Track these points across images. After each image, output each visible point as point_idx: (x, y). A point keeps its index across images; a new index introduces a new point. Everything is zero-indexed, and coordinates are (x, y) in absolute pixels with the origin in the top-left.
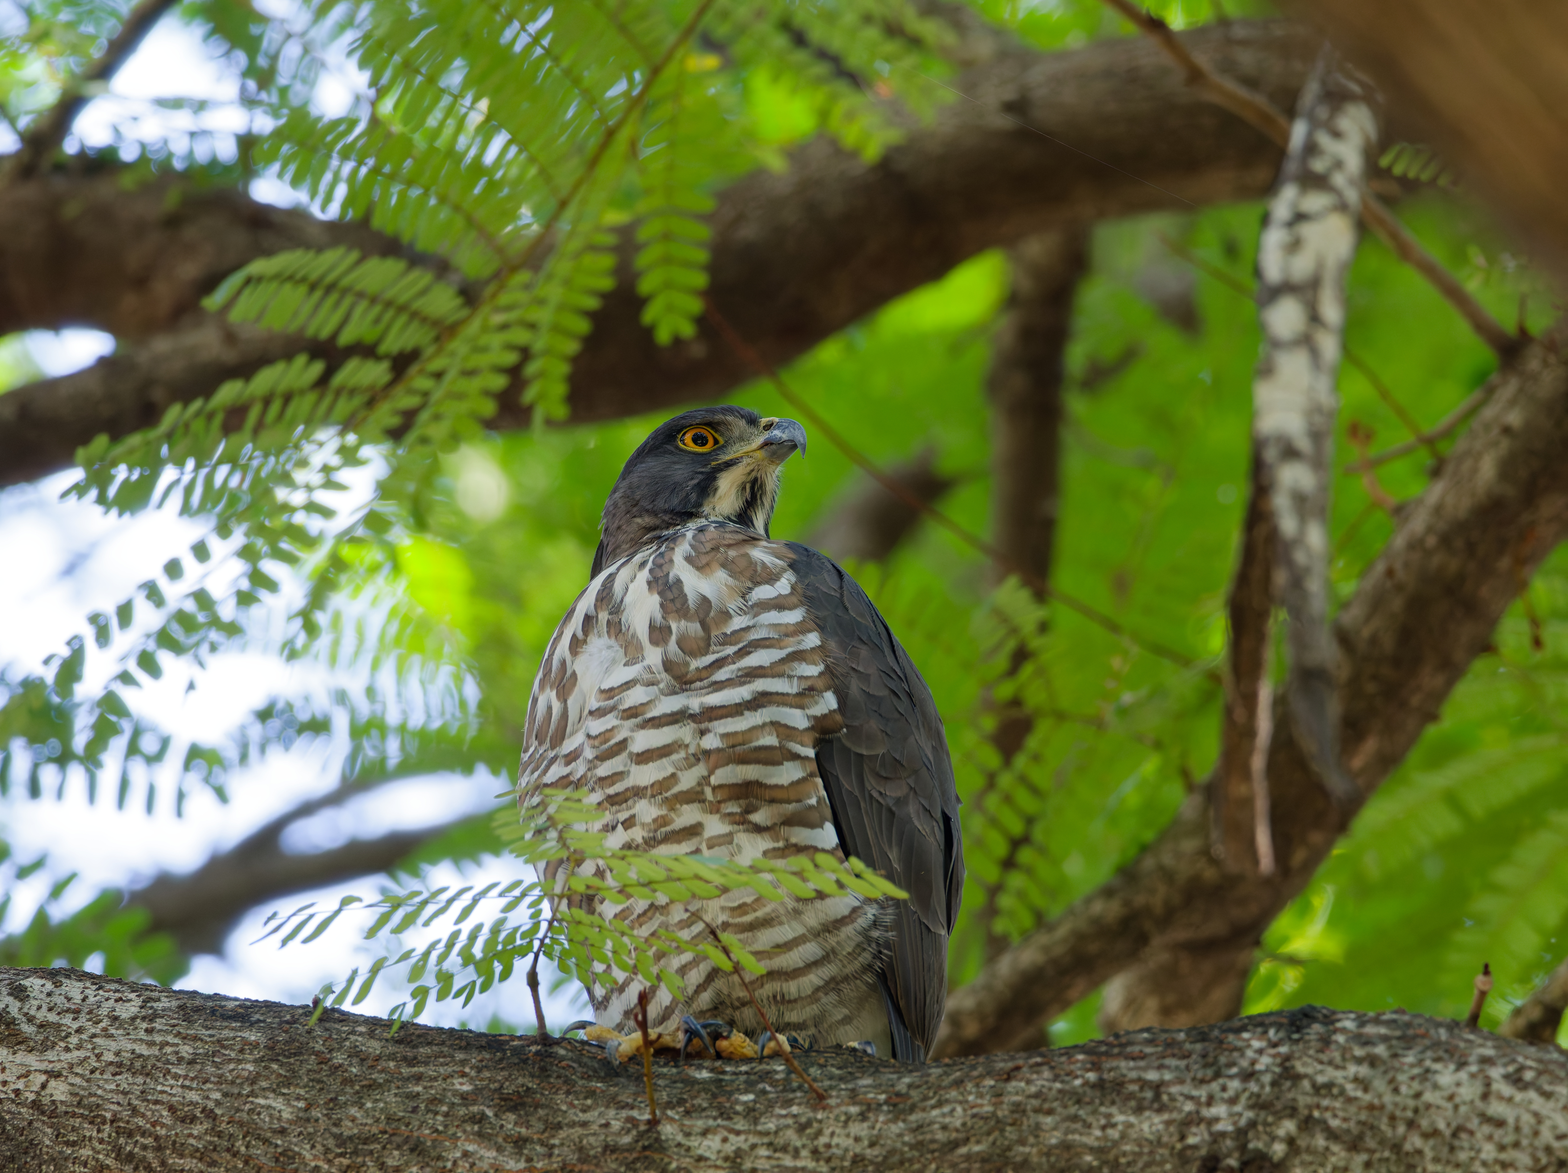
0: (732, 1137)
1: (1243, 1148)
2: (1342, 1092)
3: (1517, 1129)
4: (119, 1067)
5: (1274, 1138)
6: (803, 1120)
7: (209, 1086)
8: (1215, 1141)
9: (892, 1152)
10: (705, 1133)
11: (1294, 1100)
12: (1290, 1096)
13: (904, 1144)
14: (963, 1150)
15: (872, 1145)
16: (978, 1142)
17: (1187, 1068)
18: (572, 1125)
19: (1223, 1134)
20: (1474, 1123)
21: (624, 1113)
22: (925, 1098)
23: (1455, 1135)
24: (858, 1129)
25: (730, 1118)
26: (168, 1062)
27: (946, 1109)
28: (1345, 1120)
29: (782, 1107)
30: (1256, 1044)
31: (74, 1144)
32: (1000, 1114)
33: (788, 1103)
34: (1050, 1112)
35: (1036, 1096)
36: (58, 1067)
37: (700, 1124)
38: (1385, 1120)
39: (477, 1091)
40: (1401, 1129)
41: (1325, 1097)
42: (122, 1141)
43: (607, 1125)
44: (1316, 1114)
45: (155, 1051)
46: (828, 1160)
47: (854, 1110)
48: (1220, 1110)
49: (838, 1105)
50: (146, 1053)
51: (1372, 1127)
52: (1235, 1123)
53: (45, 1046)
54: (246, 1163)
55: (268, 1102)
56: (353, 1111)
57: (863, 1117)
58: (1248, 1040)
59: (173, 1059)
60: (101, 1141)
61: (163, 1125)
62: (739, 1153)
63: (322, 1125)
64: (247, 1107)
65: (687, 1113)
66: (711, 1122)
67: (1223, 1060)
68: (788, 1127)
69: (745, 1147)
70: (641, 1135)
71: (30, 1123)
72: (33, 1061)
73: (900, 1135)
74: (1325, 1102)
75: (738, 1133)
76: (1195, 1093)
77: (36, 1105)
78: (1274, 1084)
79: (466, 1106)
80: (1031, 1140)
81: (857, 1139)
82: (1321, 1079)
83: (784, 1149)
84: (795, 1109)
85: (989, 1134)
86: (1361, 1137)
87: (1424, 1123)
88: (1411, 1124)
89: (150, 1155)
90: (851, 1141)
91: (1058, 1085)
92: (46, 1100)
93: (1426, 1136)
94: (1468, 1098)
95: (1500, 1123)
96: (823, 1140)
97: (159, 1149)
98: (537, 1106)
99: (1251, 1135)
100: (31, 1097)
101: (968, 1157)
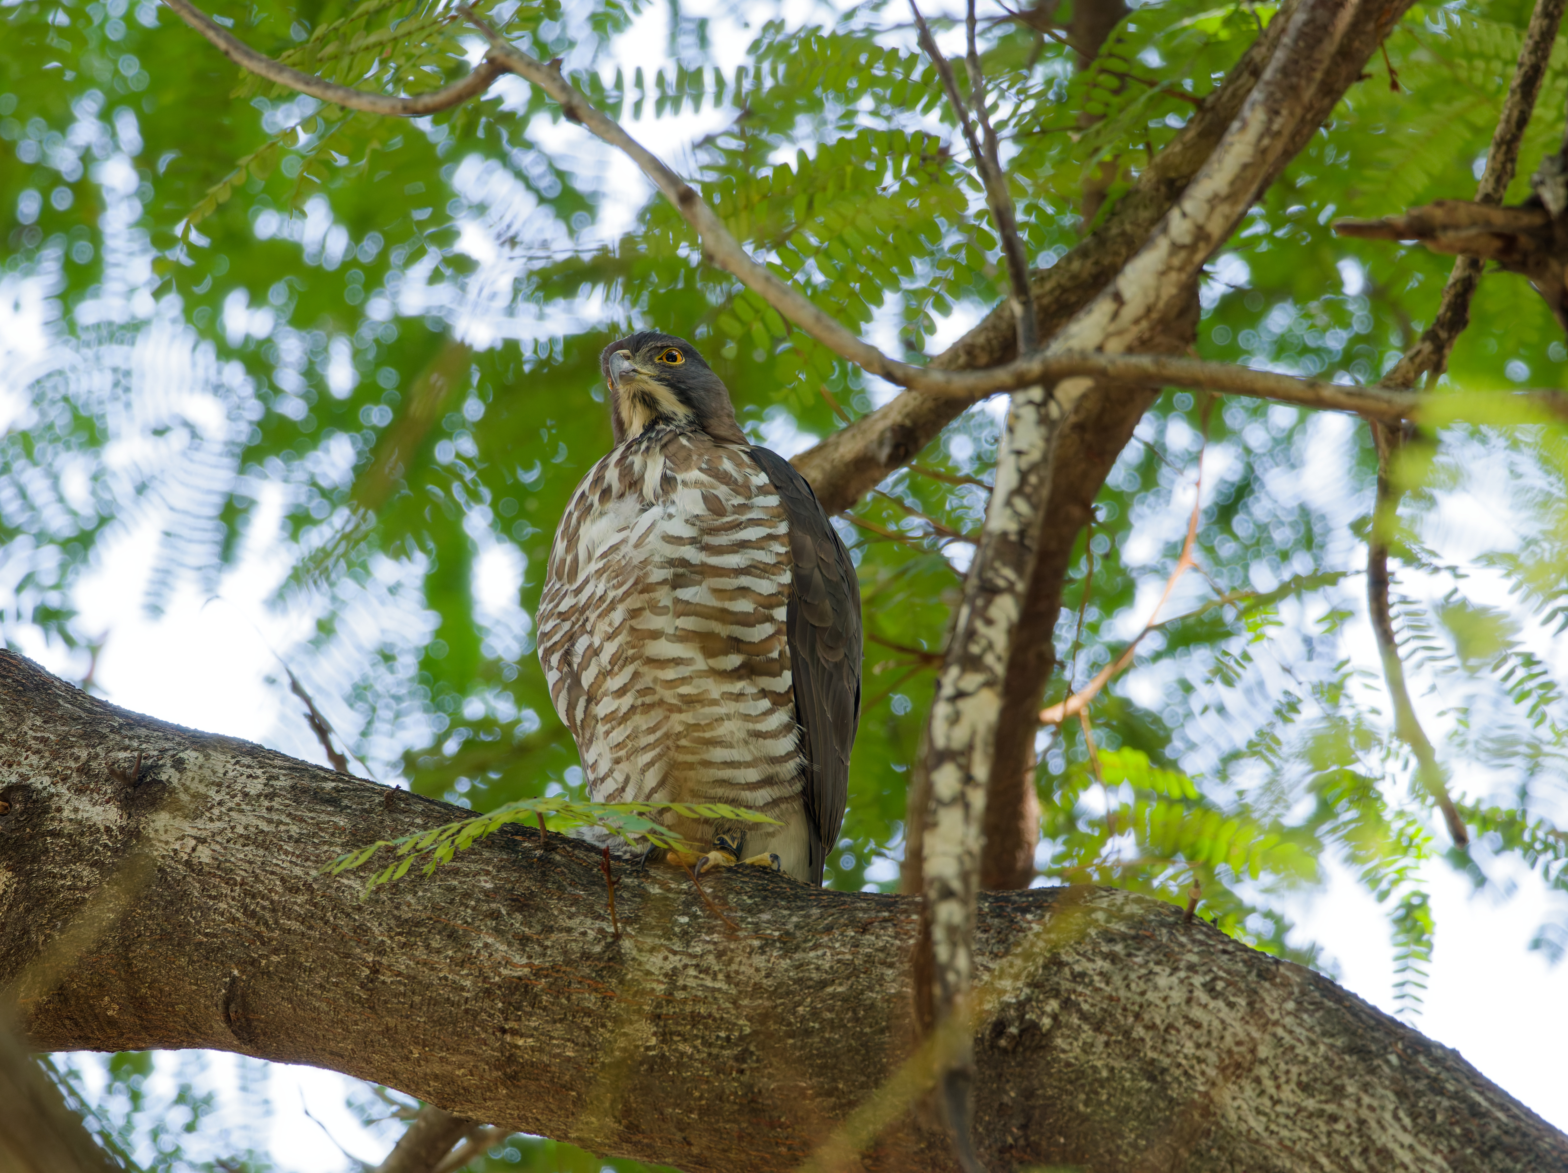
0: (671, 956)
1: (1021, 1017)
2: (1092, 981)
3: (1209, 1032)
4: (247, 840)
5: (1044, 1013)
6: (721, 948)
7: (309, 863)
8: (1003, 1010)
9: (780, 985)
10: (653, 950)
11: (1058, 983)
12: (1056, 979)
13: (790, 978)
14: (830, 990)
15: (767, 976)
16: (841, 984)
17: (987, 940)
18: (561, 930)
19: (1009, 1005)
20: (1180, 1023)
21: (598, 924)
22: (806, 941)
23: (1166, 1030)
24: (759, 961)
25: (670, 939)
26: (281, 839)
27: (820, 953)
28: (1093, 1005)
29: (707, 934)
30: (1036, 927)
31: (214, 898)
32: (856, 962)
33: (711, 930)
34: (891, 966)
35: (883, 949)
36: (204, 834)
37: (649, 941)
38: (1120, 1011)
39: (496, 890)
40: (1131, 1020)
41: (1079, 983)
42: (248, 900)
43: (584, 934)
44: (1073, 997)
45: (271, 828)
46: (737, 985)
47: (756, 943)
48: (1006, 984)
49: (746, 938)
50: (266, 829)
51: (1111, 1015)
52: (1017, 997)
53: (196, 815)
54: (334, 930)
55: (351, 882)
56: (409, 898)
57: (762, 950)
58: (1029, 922)
59: (285, 836)
60: (233, 899)
61: (276, 892)
62: (675, 969)
63: (388, 905)
64: (335, 885)
65: (641, 930)
66: (657, 941)
67: (1012, 939)
68: (710, 952)
69: (679, 966)
70: (608, 946)
71: (184, 877)
72: (187, 827)
73: (786, 970)
74: (1080, 989)
75: (675, 953)
76: (991, 965)
77: (188, 864)
78: (1045, 967)
79: (488, 902)
80: (877, 988)
81: (758, 970)
82: (1077, 968)
83: (706, 971)
84: (716, 937)
85: (848, 978)
86: (1102, 1021)
87: (1146, 1017)
88: (1137, 1016)
89: (267, 915)
90: (752, 971)
91: (898, 942)
92: (195, 861)
93: (1147, 1028)
94: (1177, 1001)
95: (1198, 1026)
96: (734, 967)
97: (274, 910)
98: (538, 909)
99: (1028, 1008)
100: (186, 857)
101: (833, 996)
